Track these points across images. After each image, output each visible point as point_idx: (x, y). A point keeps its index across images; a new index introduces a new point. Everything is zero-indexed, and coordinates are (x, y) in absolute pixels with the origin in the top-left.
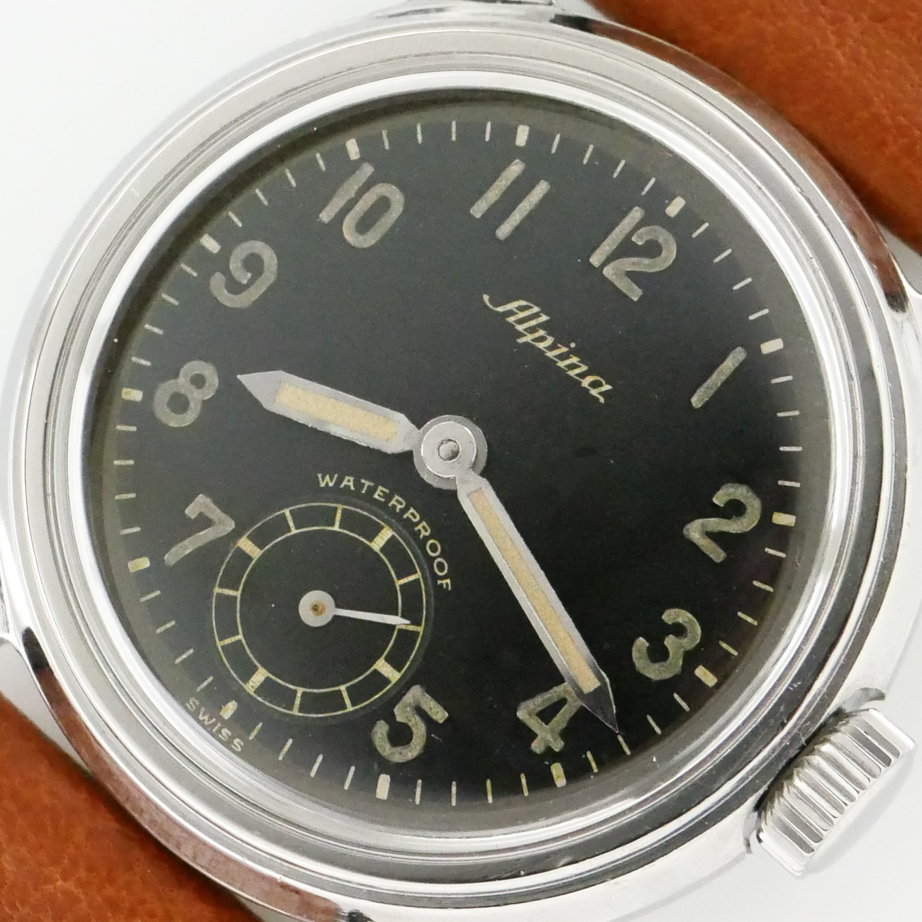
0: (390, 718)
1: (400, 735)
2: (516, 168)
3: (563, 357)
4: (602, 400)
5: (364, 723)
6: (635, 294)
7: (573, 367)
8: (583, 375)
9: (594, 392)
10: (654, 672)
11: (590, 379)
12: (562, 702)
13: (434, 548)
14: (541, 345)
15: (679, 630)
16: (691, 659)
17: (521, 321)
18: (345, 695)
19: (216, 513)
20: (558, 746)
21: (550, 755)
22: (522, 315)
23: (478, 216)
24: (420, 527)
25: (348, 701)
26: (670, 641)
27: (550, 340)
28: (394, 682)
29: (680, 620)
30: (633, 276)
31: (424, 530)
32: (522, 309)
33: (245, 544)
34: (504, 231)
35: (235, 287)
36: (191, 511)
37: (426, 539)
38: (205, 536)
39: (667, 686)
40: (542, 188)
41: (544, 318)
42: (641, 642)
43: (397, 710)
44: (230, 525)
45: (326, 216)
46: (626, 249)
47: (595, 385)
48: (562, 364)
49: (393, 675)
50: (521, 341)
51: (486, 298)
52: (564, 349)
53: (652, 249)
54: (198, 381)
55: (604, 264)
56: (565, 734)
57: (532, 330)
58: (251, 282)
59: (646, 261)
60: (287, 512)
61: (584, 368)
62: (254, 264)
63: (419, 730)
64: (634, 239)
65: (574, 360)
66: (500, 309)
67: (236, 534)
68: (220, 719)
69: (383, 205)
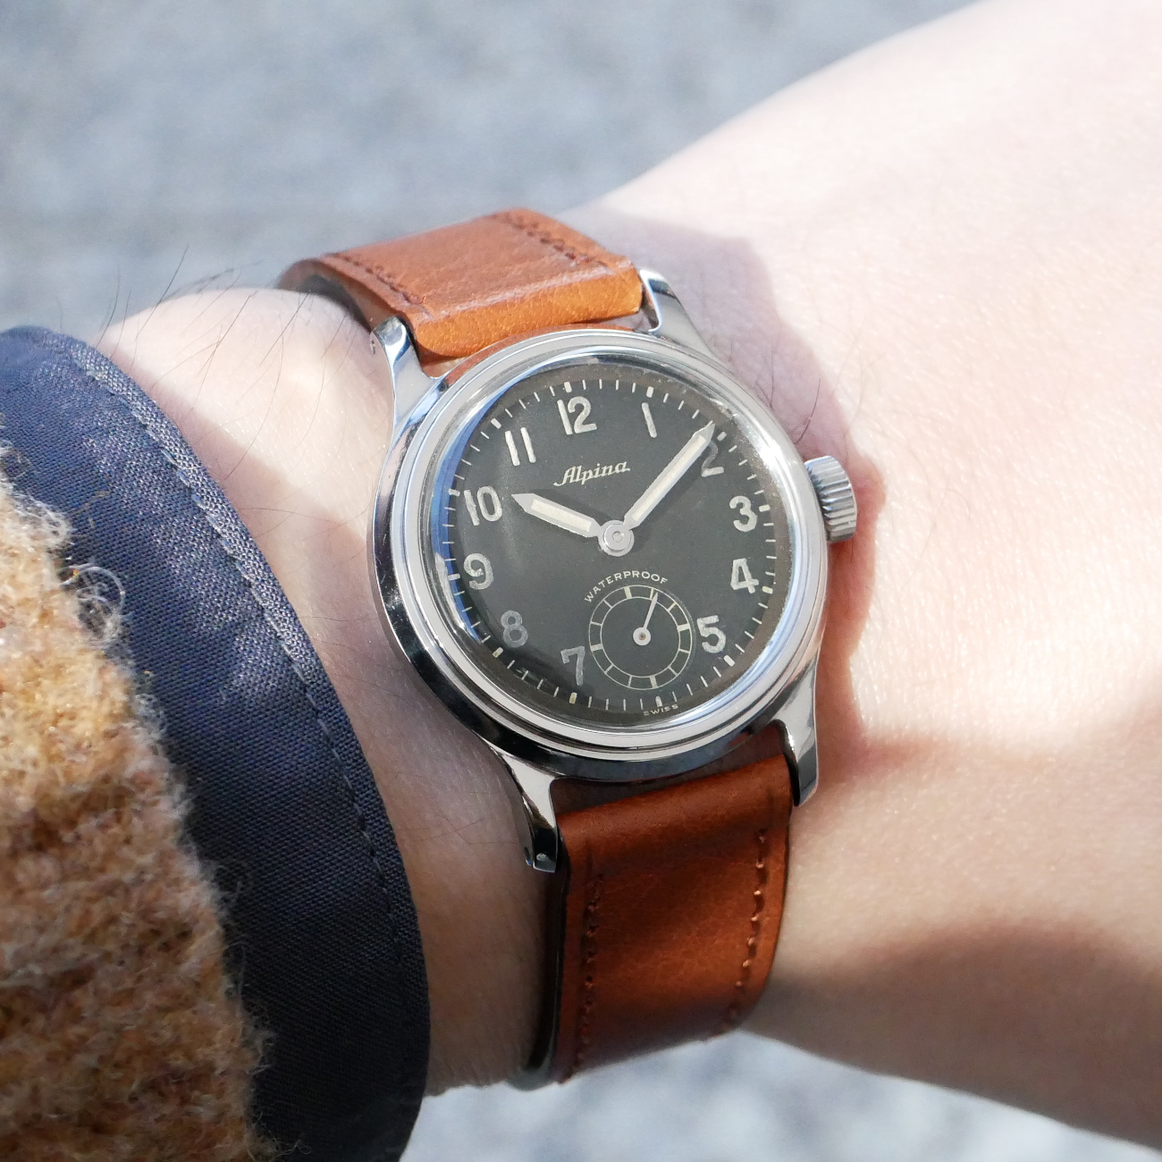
0: (704, 639)
1: (713, 640)
2: (508, 435)
3: (601, 472)
4: (629, 469)
5: (699, 651)
6: (593, 427)
7: (607, 471)
8: (614, 469)
9: (623, 470)
10: (751, 525)
11: (617, 468)
12: (740, 568)
13: (646, 575)
14: (590, 477)
15: (740, 505)
16: (755, 509)
17: (575, 478)
18: (682, 651)
19: (574, 650)
20: (756, 582)
21: (758, 588)
22: (572, 476)
23: (519, 464)
24: (634, 574)
25: (686, 652)
26: (743, 512)
27: (590, 472)
28: (690, 628)
29: (737, 502)
30: (586, 422)
31: (636, 574)
32: (570, 473)
33: (594, 648)
34: (532, 459)
35: (481, 579)
36: (565, 660)
37: (640, 575)
38: (580, 661)
39: (759, 525)
40: (524, 431)
41: (580, 468)
42: (737, 524)
43: (703, 634)
44: (582, 648)
45: (476, 522)
46: (572, 418)
47: (621, 467)
48: (603, 474)
49: (687, 627)
50: (583, 483)
51: (556, 484)
52: (598, 469)
53: (580, 408)
54: (512, 620)
55: (573, 430)
56: (754, 577)
57: (581, 476)
58: (484, 570)
59: (583, 413)
60: (592, 622)
61: (611, 467)
62: (476, 565)
63: (715, 631)
64: (570, 411)
65: (605, 468)
66: (564, 482)
67: (587, 649)
68: (660, 708)
69: (487, 498)
